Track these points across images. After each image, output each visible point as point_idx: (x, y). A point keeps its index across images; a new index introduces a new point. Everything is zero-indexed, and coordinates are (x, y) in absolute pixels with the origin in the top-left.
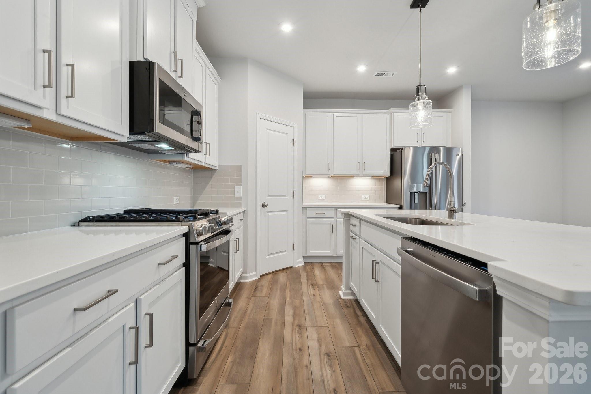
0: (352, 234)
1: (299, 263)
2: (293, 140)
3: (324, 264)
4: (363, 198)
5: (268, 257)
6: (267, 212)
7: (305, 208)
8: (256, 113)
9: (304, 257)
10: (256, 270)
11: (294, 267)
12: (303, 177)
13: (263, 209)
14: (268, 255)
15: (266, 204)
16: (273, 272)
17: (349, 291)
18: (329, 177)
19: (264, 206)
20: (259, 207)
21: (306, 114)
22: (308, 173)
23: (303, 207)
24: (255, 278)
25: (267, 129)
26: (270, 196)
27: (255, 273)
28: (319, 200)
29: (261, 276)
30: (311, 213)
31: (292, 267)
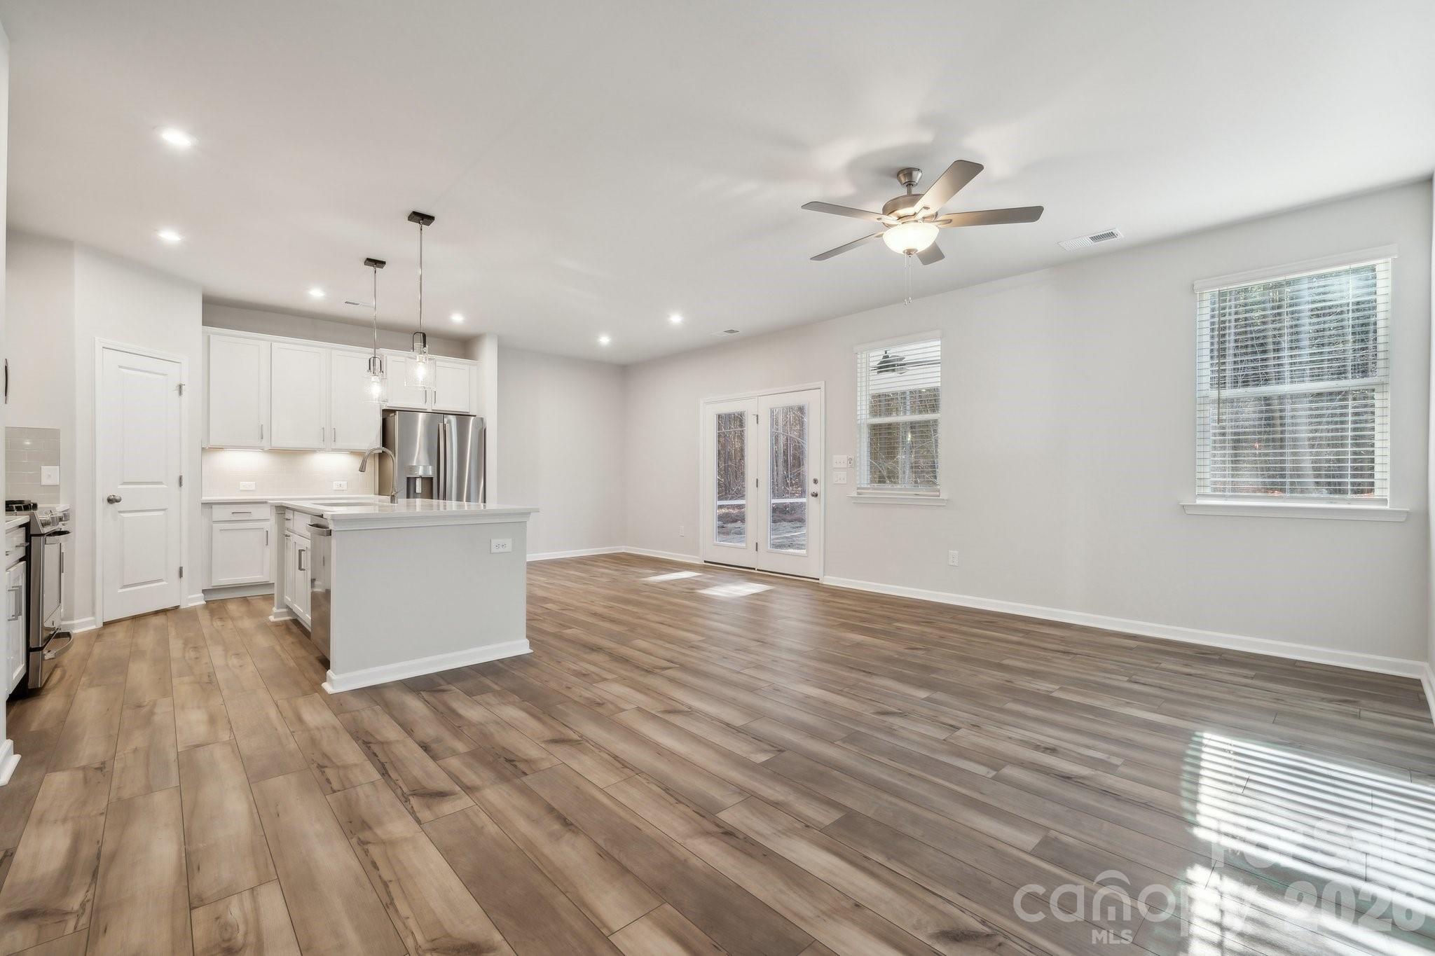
0: (287, 532)
1: (195, 600)
2: (180, 386)
3: (248, 598)
4: (335, 488)
5: (120, 591)
6: (120, 512)
7: (208, 505)
8: (94, 338)
9: (204, 591)
10: (93, 614)
11: (183, 607)
12: (203, 449)
13: (111, 506)
14: (121, 588)
15: (118, 498)
16: (135, 618)
17: (285, 610)
18: (262, 449)
19: (111, 501)
20: (101, 504)
21: (209, 337)
22: (214, 442)
23: (202, 503)
24: (94, 627)
25: (120, 367)
26: (125, 483)
27: (92, 618)
28: (241, 491)
29: (106, 624)
30: (219, 513)
31: (177, 607)
